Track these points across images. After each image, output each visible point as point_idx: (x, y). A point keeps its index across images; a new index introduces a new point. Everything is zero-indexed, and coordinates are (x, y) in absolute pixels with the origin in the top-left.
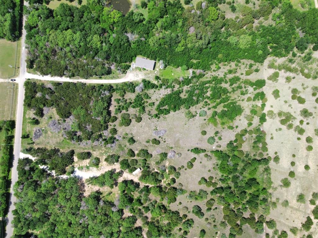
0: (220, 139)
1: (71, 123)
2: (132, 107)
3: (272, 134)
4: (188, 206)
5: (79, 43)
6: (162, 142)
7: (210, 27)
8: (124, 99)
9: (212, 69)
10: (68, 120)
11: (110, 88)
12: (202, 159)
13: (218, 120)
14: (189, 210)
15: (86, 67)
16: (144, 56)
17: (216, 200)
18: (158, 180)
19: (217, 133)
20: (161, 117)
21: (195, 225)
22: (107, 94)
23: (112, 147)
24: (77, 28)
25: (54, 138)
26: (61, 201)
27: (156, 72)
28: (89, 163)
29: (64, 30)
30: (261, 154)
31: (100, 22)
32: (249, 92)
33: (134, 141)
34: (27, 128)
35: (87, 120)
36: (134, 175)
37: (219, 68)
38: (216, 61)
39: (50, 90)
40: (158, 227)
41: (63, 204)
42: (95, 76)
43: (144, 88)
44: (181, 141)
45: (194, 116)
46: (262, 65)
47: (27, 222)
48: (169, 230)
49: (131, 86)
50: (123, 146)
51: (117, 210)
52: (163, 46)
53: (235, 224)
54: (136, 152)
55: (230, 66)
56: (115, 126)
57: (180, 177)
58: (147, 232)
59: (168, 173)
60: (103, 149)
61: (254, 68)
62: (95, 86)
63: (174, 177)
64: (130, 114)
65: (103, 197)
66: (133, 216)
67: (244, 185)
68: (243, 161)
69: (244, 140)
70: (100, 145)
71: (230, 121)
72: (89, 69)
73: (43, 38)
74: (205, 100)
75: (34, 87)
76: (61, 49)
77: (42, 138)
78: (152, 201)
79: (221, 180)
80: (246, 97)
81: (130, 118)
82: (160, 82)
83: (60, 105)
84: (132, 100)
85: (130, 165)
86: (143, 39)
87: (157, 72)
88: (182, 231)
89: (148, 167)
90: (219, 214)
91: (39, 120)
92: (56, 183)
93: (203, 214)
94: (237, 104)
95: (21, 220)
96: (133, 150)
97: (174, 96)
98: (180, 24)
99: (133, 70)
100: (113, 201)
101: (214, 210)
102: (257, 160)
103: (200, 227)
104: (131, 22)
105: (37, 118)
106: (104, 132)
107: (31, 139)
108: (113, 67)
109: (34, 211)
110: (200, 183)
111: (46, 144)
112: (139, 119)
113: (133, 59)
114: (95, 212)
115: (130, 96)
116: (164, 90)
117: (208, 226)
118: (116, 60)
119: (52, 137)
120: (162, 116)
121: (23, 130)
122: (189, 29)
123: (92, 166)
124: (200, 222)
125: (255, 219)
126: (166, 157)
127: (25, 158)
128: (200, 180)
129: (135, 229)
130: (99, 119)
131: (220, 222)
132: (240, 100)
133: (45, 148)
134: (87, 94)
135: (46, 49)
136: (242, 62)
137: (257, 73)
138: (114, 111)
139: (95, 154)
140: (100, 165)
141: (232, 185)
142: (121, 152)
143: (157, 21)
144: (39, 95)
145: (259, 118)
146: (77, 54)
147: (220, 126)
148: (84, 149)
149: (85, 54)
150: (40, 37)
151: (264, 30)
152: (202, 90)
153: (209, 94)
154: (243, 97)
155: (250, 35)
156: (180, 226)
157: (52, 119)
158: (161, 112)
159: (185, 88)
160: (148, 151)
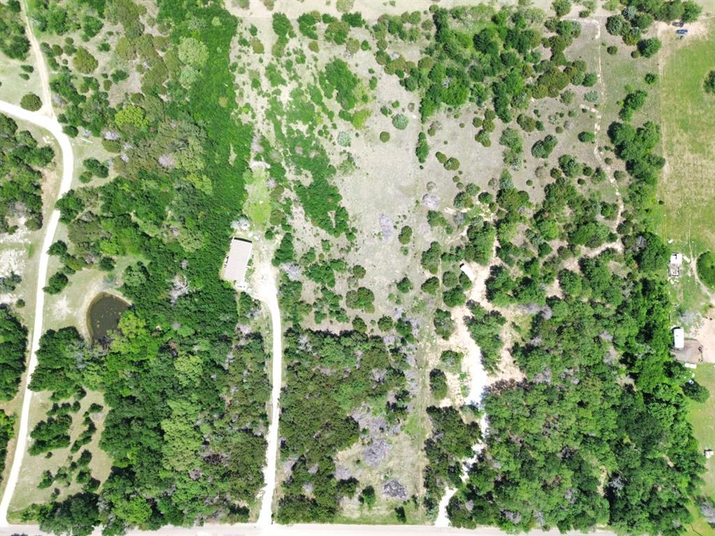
0: (396, 104)
1: (369, 417)
2: (332, 286)
3: (385, 4)
4: (534, 167)
5: (192, 403)
6: (406, 223)
7: (160, 123)
8: (315, 304)
9: (251, 120)
10: (362, 425)
11: (292, 333)
12: (438, 141)
13: (358, 107)
14: (542, 165)
15: (246, 387)
16: (220, 263)
17: (519, 112)
18: (484, 228)
19: (384, 111)
20: (354, 225)
21: (570, 153)
22: (304, 339)
23: (418, 327)
24: (158, 408)
25: (402, 452)
26: (536, 425)
27: (256, 238)
28: (454, 374)
29: (163, 439)
30: (425, 25)
31: (144, 361)
32: (299, 47)
33: (405, 280)
34: (382, 513)
35: (363, 380)
36: (476, 279)
37: (248, 106)
38: (233, 113)
39: (298, 466)
40: (578, 226)
41: (543, 423)
42: (265, 369)
43: (292, 263)
44: (402, 184)
45: (350, 159)
46: (242, 21)
47: (584, 499)
48: (583, 202)
49: (288, 289)
50: (416, 304)
51: (548, 309)
52: (201, 222)
53: (566, 74)
54: (428, 275)
55: (244, 84)
56: (372, 321)
57: (476, 183)
58: (589, 249)
59: (469, 209)
60: (423, 346)
61: (247, 36)
62: (289, 367)
63: (477, 197)
64: (349, 290)
65: (523, 340)
66: (560, 277)
67: (488, 56)
68: (440, 58)
69: (398, 56)
70: (415, 351)
71: (359, 85)
72: (251, 380)
73: (180, 485)
74: (317, 135)
75: (291, 501)
76: (206, 443)
77: (404, 480)
78: (528, 241)
79: (479, 103)
80: (308, 53)
81: (356, 289)
82: (279, 228)
83: (330, 442)
84: (318, 288)
85: (455, 287)
86: (184, 264)
87: (257, 235)
88: (584, 177)
89: (459, 248)
90: (546, 105)
91: (364, 488)
92: (500, 440)
93: (549, 138)
94: (324, 70)
95: (579, 512)
96: (424, 282)
97: (308, 197)
98: (152, 184)
99: (251, 287)
100: (531, 320)
101: (539, 116)
102: (437, 32)
103: (574, 144)
104: (146, 290)
105: (359, 491)
106: (387, 345)
107: (405, 503)
108: (246, 330)
109: (560, 485)
110: (486, 143)
111: (416, 469)
112: (359, 271)
113: (227, 287)
114: (556, 353)
115: (309, 291)
116: (295, 221)
117: (571, 126)
118: (231, 322)
119: (400, 458)
120: (351, 224)
121: (386, 524)
122: (163, 168)
123: (460, 367)
124: (563, 143)
125: (553, 38)
126: (435, 212)
127: (446, 514)
128: (480, 144)
129: (584, 273)
130: (360, 353)
131: (563, 105)
132: (316, 66)
133: (424, 471)
134: (306, 382)
135: (205, 478)
136: (236, 60)
137: (259, 30)
138: (342, 323)
139: (434, 362)
140: (458, 351)
141: (489, 80)
142: (428, 306)
143: (144, 234)
144: (308, 491)
145: (351, 28)
146: (217, 409)
147: (369, 106)
148: (424, 386)
149: (217, 391)
150: (178, 492)
151: (167, 15)
152: (293, 141)
153: (302, 127)
154: (309, 59)
155: (178, 42)
156: (574, 182)
157: (361, 459)
158: (342, 225)
159: (290, 175)
160: (426, 250)
